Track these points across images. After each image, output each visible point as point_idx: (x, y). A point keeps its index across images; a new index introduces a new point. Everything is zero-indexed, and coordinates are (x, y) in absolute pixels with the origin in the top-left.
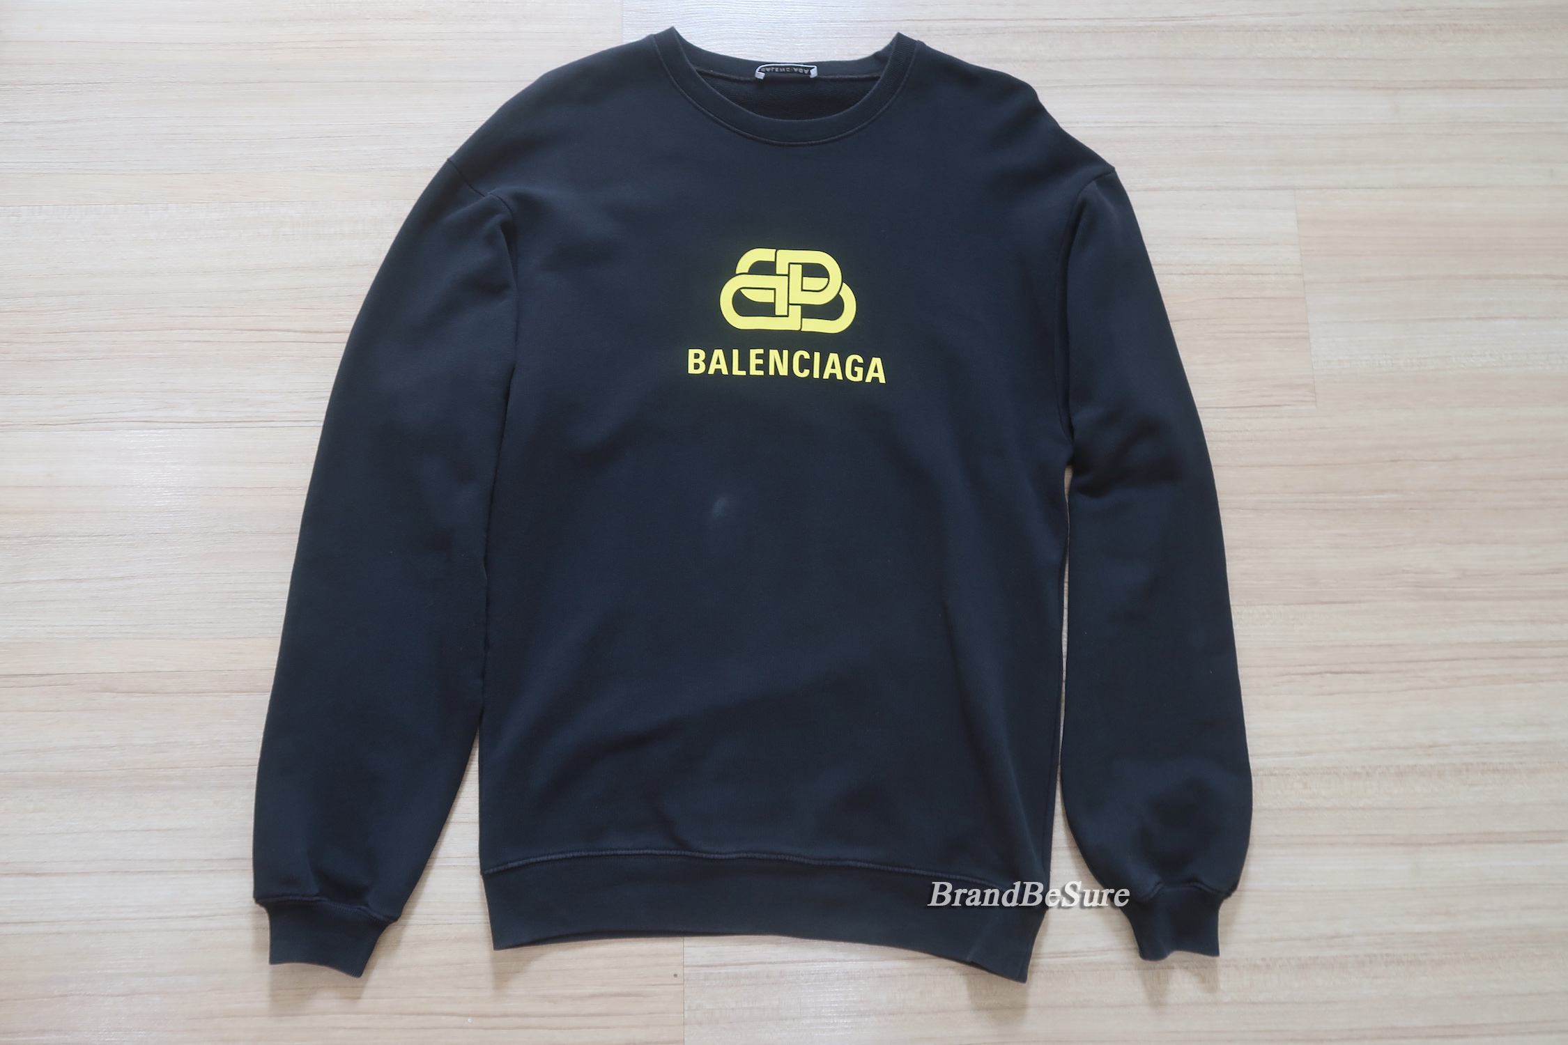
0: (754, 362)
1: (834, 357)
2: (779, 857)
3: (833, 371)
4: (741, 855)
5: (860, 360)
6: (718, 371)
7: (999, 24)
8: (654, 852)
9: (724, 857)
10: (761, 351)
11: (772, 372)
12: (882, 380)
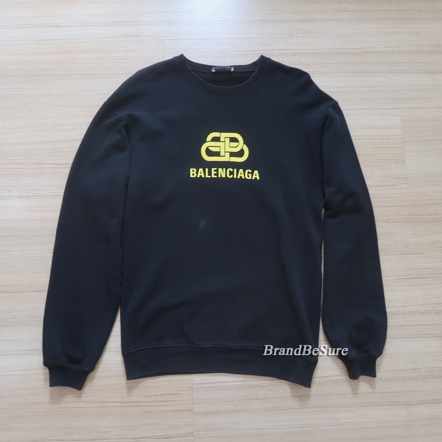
0: (213, 173)
1: (241, 171)
2: (225, 346)
3: (241, 175)
4: (212, 346)
5: (250, 171)
6: (201, 176)
7: (296, 51)
8: (182, 345)
9: (206, 347)
10: (216, 169)
11: (220, 176)
12: (258, 178)
